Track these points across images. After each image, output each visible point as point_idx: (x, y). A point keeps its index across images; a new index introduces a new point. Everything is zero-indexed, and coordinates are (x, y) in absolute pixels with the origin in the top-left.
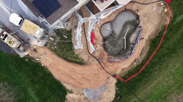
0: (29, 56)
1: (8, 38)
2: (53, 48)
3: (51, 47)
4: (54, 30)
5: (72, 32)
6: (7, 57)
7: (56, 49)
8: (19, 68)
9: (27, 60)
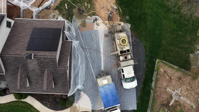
0: (121, 19)
1: (122, 48)
2: (89, 5)
3: (90, 9)
4: (71, 22)
5: (57, 6)
6: (145, 38)
7: (87, 3)
8: (143, 17)
9: (127, 17)
